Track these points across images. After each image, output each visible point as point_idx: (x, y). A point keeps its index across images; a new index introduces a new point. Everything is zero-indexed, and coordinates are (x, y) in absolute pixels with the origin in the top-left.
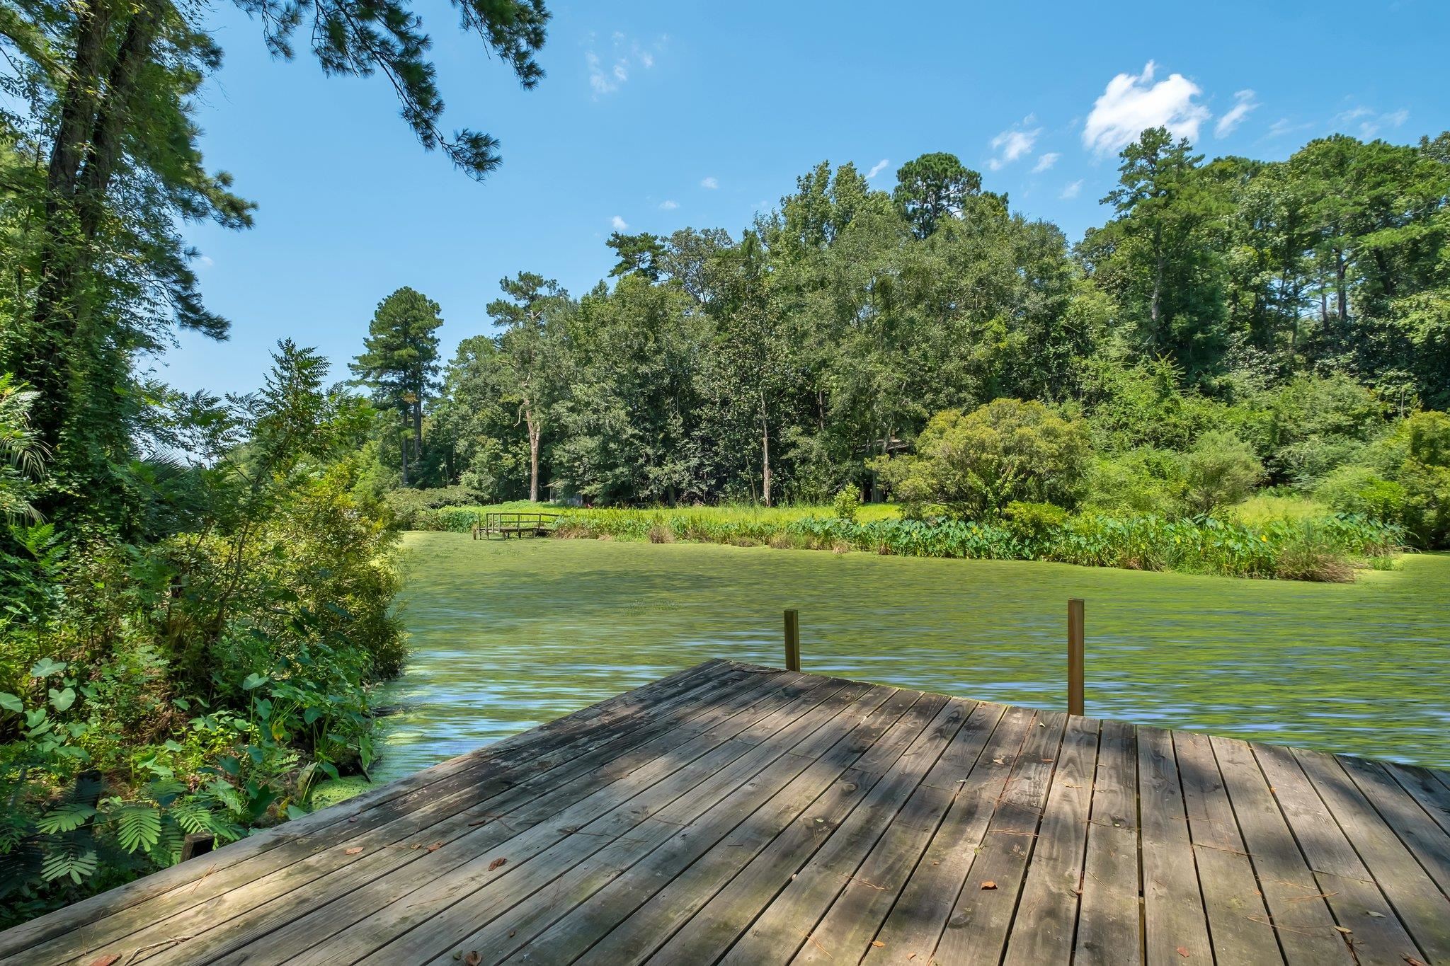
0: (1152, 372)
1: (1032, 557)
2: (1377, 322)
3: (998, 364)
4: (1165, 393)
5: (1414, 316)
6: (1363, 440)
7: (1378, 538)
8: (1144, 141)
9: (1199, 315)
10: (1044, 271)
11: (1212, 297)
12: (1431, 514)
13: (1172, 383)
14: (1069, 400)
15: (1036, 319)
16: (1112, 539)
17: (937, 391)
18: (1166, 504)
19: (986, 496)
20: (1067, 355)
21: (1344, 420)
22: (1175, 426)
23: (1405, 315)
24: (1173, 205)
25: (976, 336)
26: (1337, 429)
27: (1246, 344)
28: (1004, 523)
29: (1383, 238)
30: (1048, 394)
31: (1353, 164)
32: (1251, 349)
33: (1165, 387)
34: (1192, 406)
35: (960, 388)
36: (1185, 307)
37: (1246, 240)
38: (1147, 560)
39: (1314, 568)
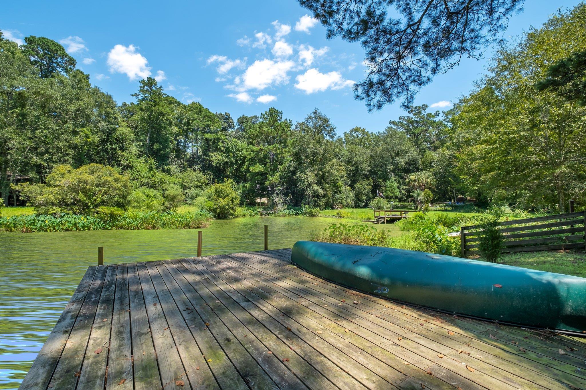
0: (147, 161)
1: (110, 228)
2: (207, 158)
3: (86, 148)
4: (151, 169)
5: (214, 158)
6: (202, 189)
7: (208, 216)
8: (148, 81)
9: (162, 145)
10: (108, 115)
11: (166, 140)
12: (218, 210)
13: (154, 166)
14: (116, 167)
15: (103, 131)
16: (142, 219)
17: (52, 154)
18: (158, 207)
19: (88, 204)
20: (115, 149)
21: (199, 184)
22: (154, 181)
23: (212, 157)
24: (157, 106)
26: (197, 186)
27: (175, 157)
28: (96, 215)
29: (208, 136)
30: (107, 163)
31: (203, 113)
32: (176, 159)
33: (151, 167)
34: (160, 175)
35: (65, 155)
36: (158, 142)
37: (176, 125)
38: (154, 226)
39: (200, 225)
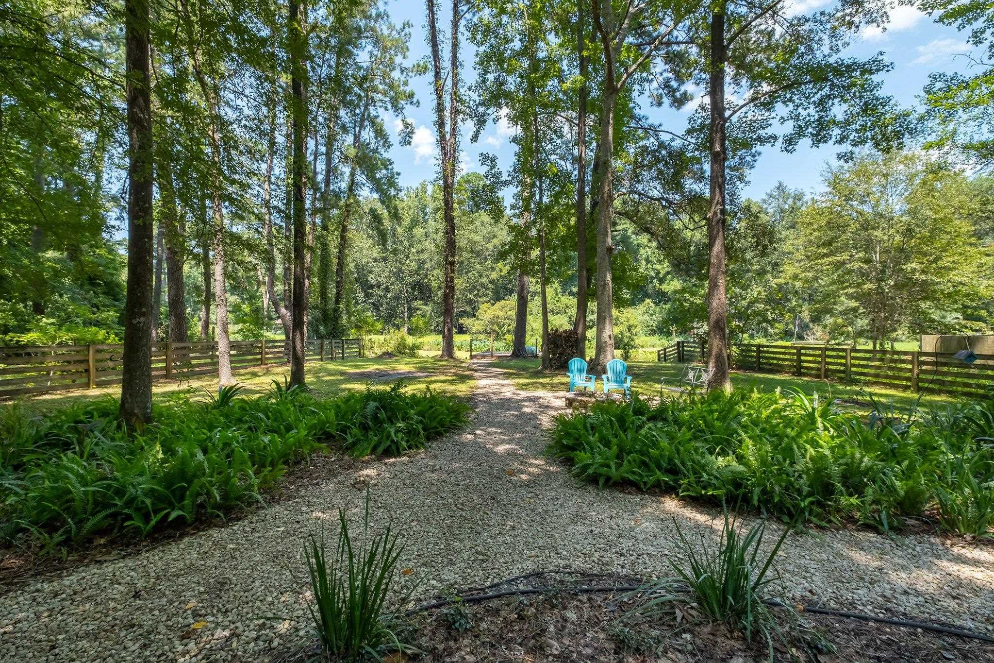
3: (501, 281)
17: (479, 290)
25: (493, 269)
35: (487, 289)
